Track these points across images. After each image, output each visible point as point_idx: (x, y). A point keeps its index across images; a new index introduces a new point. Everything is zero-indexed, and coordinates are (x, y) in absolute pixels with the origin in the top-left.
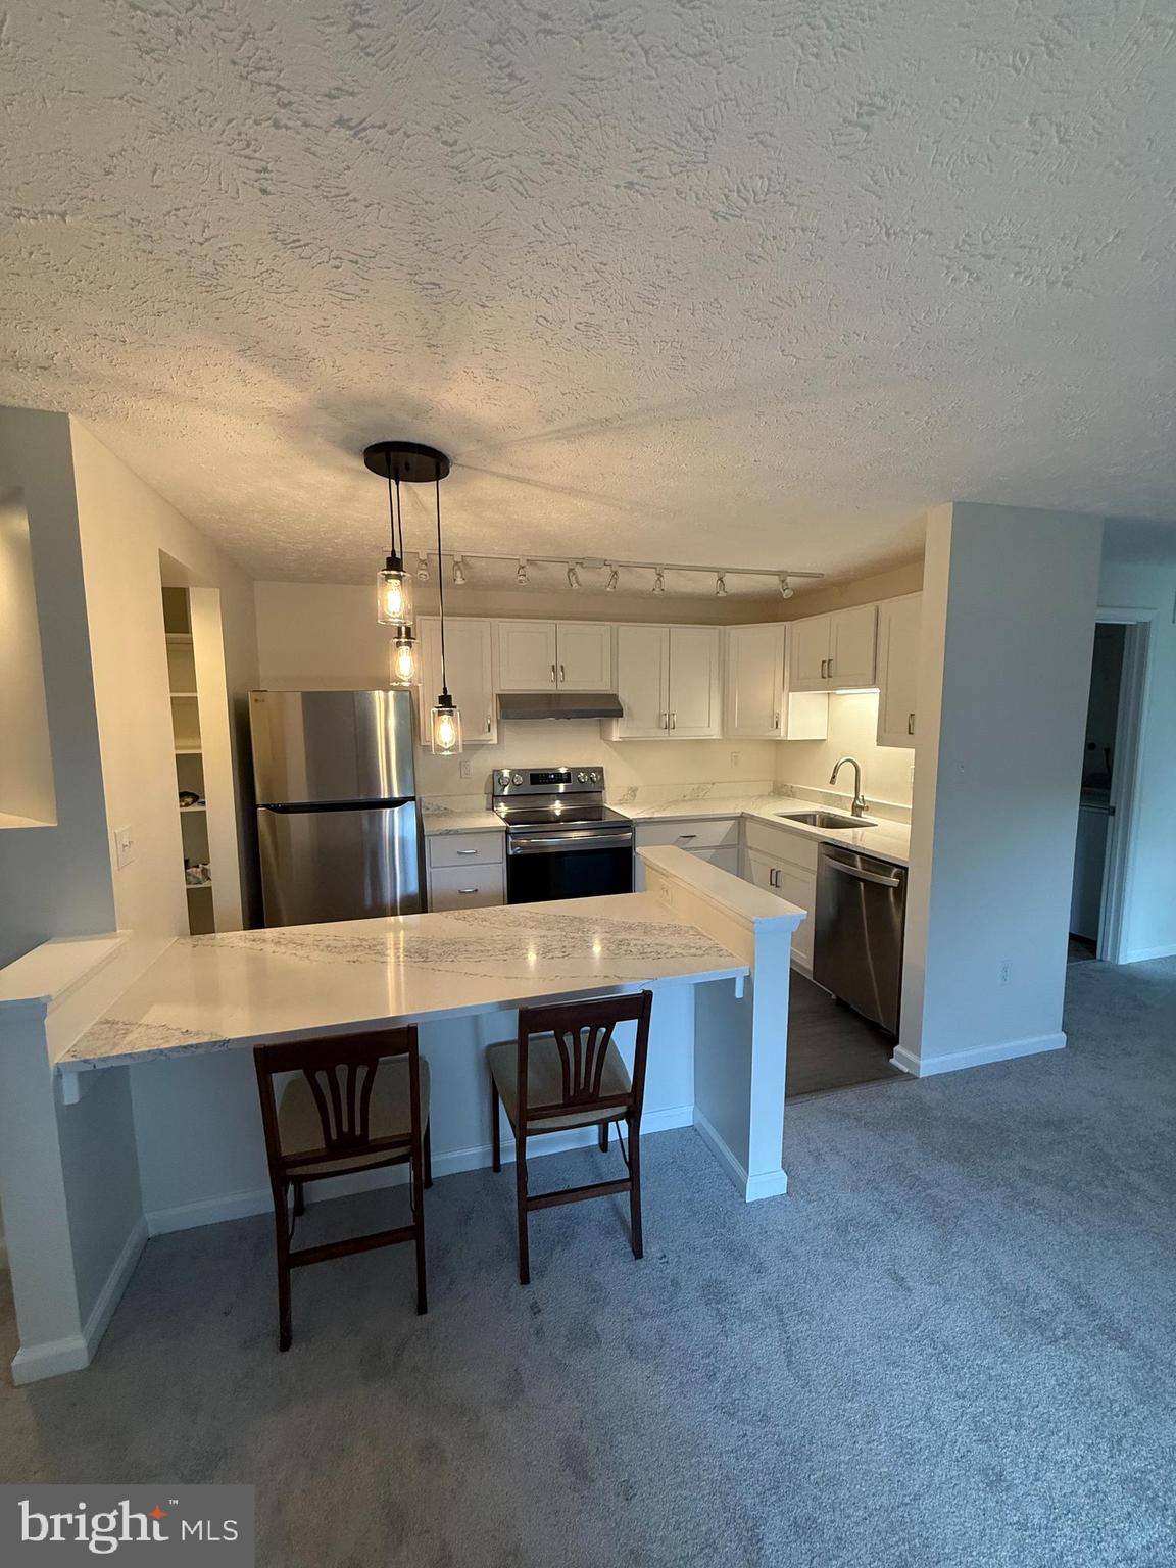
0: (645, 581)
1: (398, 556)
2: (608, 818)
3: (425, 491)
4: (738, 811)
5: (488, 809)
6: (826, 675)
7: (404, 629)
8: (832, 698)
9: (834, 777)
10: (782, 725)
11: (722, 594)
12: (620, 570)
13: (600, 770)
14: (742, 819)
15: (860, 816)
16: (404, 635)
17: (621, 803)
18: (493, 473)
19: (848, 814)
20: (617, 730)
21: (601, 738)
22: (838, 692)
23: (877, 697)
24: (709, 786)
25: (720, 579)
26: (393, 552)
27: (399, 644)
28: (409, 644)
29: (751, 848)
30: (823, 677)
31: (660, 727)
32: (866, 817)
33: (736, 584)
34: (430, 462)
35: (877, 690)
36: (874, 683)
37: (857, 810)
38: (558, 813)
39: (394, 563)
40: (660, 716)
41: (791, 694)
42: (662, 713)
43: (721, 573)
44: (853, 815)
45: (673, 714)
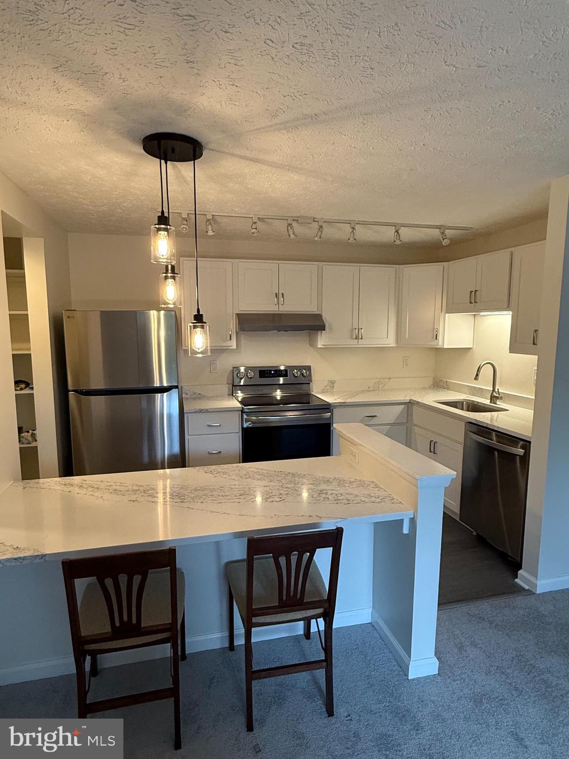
0: (341, 233)
1: (166, 215)
2: (314, 403)
3: (185, 168)
4: (407, 399)
5: (229, 395)
6: (473, 301)
7: (170, 266)
8: (477, 318)
9: (477, 375)
10: (440, 338)
11: (398, 242)
12: (324, 225)
13: (308, 368)
14: (410, 404)
15: (496, 404)
16: (170, 271)
17: (323, 392)
18: (233, 155)
19: (487, 402)
20: (322, 340)
21: (310, 345)
22: (481, 314)
23: (510, 317)
24: (387, 380)
25: (397, 231)
26: (163, 212)
27: (166, 278)
28: (174, 278)
29: (416, 425)
30: (471, 303)
31: (352, 338)
32: (500, 404)
33: (407, 235)
34: (190, 147)
35: (511, 313)
36: (508, 308)
37: (493, 399)
38: (279, 398)
39: (163, 220)
40: (352, 330)
41: (447, 314)
42: (354, 327)
43: (397, 227)
44: (491, 402)
45: (362, 329)
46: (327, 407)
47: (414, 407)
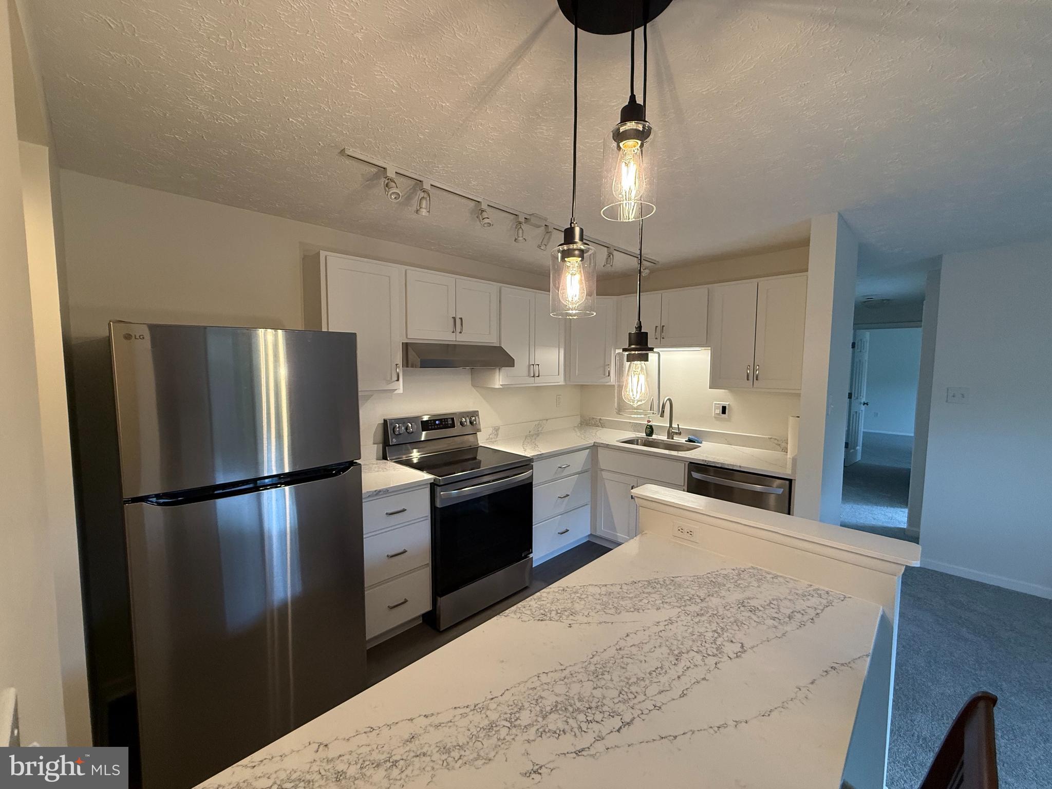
4: (591, 442)
6: (658, 337)
9: (663, 412)
10: (612, 375)
14: (594, 448)
15: (673, 439)
19: (665, 438)
21: (472, 385)
23: (709, 353)
24: (544, 422)
29: (603, 470)
30: (656, 339)
31: (529, 376)
35: (709, 349)
36: (707, 344)
37: (670, 435)
40: (529, 366)
42: (531, 364)
43: (610, 250)
44: (667, 438)
45: (538, 365)
46: (526, 464)
47: (599, 450)
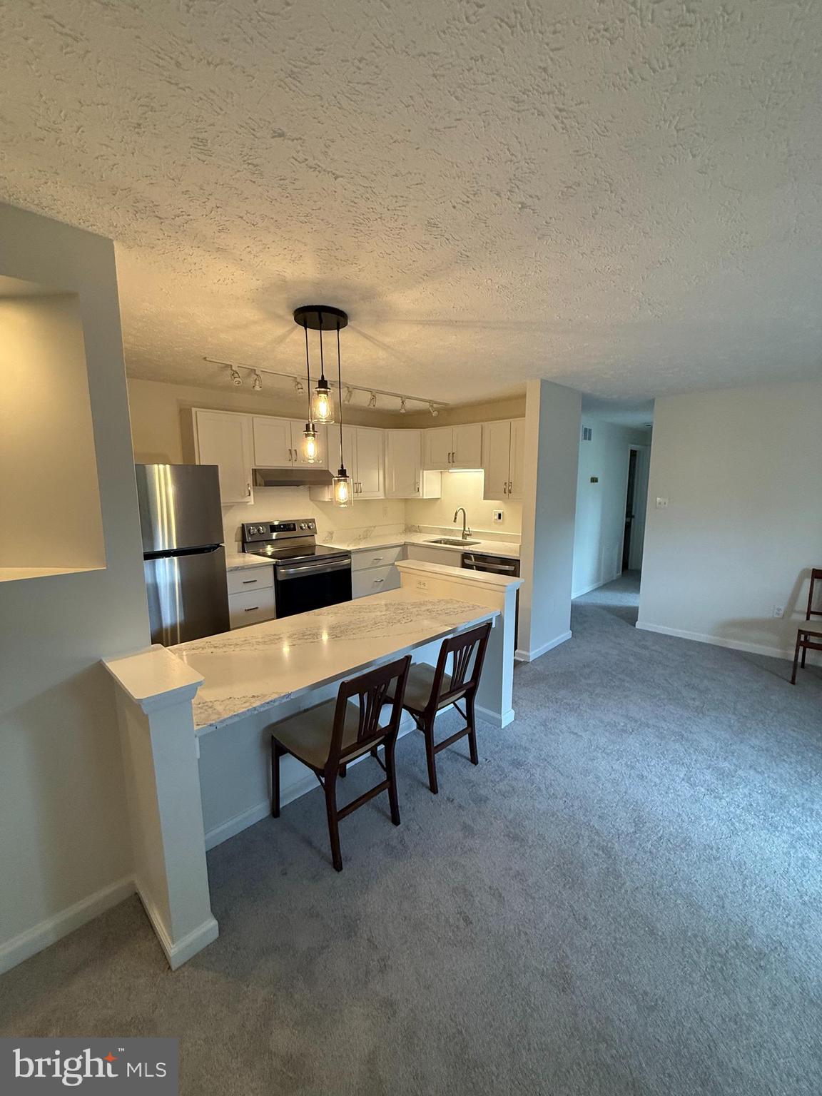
2: (318, 553)
4: (402, 542)
6: (451, 461)
7: (310, 425)
8: (444, 475)
9: (456, 518)
10: (420, 490)
11: (403, 411)
13: (313, 521)
14: (405, 546)
15: (465, 538)
16: (311, 430)
17: (324, 541)
19: (460, 539)
20: (326, 494)
21: (310, 499)
22: (450, 471)
23: (483, 473)
24: (372, 528)
25: (403, 402)
30: (449, 462)
31: (353, 491)
32: (469, 539)
33: (410, 405)
35: (483, 470)
36: (481, 467)
37: (464, 536)
39: (323, 384)
41: (425, 472)
42: (354, 482)
43: (403, 399)
45: (360, 483)
46: (347, 555)
47: (409, 547)
